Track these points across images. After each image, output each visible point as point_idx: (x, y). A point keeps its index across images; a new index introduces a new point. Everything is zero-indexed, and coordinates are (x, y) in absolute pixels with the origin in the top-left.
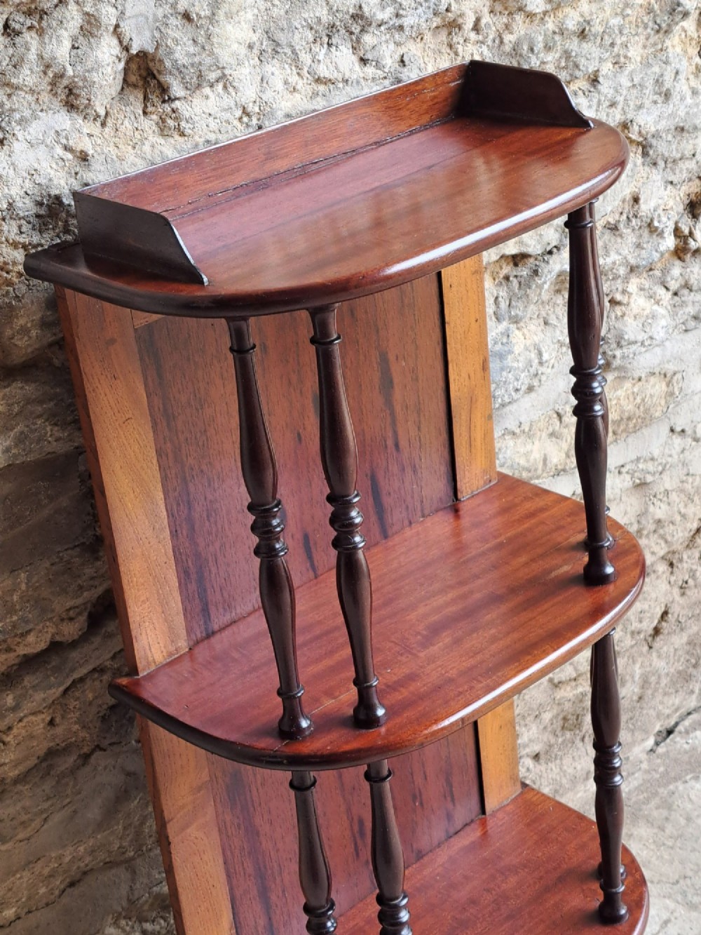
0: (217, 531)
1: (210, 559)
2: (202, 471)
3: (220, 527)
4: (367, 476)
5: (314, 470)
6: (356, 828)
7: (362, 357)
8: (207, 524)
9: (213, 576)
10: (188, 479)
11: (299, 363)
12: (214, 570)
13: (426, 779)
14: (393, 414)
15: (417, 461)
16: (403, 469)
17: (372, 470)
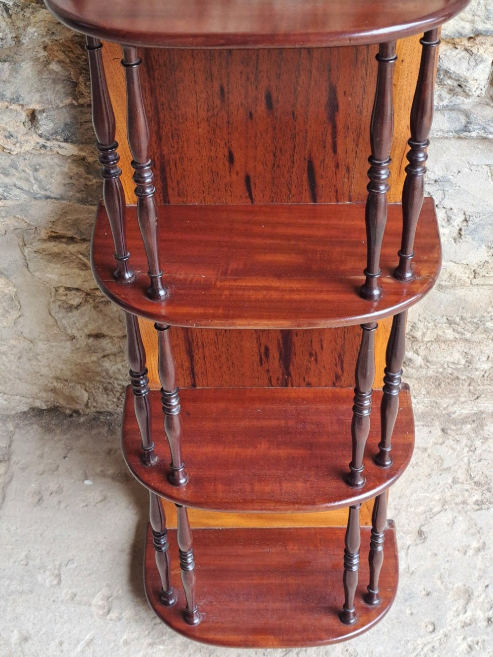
0: (178, 148)
1: (171, 162)
2: (170, 108)
3: (180, 146)
4: (305, 159)
5: (260, 140)
6: (263, 350)
7: (313, 83)
8: (171, 141)
9: (172, 172)
10: (160, 110)
11: (257, 68)
12: (173, 169)
13: (322, 349)
14: (334, 127)
15: (351, 165)
16: (337, 166)
17: (310, 157)
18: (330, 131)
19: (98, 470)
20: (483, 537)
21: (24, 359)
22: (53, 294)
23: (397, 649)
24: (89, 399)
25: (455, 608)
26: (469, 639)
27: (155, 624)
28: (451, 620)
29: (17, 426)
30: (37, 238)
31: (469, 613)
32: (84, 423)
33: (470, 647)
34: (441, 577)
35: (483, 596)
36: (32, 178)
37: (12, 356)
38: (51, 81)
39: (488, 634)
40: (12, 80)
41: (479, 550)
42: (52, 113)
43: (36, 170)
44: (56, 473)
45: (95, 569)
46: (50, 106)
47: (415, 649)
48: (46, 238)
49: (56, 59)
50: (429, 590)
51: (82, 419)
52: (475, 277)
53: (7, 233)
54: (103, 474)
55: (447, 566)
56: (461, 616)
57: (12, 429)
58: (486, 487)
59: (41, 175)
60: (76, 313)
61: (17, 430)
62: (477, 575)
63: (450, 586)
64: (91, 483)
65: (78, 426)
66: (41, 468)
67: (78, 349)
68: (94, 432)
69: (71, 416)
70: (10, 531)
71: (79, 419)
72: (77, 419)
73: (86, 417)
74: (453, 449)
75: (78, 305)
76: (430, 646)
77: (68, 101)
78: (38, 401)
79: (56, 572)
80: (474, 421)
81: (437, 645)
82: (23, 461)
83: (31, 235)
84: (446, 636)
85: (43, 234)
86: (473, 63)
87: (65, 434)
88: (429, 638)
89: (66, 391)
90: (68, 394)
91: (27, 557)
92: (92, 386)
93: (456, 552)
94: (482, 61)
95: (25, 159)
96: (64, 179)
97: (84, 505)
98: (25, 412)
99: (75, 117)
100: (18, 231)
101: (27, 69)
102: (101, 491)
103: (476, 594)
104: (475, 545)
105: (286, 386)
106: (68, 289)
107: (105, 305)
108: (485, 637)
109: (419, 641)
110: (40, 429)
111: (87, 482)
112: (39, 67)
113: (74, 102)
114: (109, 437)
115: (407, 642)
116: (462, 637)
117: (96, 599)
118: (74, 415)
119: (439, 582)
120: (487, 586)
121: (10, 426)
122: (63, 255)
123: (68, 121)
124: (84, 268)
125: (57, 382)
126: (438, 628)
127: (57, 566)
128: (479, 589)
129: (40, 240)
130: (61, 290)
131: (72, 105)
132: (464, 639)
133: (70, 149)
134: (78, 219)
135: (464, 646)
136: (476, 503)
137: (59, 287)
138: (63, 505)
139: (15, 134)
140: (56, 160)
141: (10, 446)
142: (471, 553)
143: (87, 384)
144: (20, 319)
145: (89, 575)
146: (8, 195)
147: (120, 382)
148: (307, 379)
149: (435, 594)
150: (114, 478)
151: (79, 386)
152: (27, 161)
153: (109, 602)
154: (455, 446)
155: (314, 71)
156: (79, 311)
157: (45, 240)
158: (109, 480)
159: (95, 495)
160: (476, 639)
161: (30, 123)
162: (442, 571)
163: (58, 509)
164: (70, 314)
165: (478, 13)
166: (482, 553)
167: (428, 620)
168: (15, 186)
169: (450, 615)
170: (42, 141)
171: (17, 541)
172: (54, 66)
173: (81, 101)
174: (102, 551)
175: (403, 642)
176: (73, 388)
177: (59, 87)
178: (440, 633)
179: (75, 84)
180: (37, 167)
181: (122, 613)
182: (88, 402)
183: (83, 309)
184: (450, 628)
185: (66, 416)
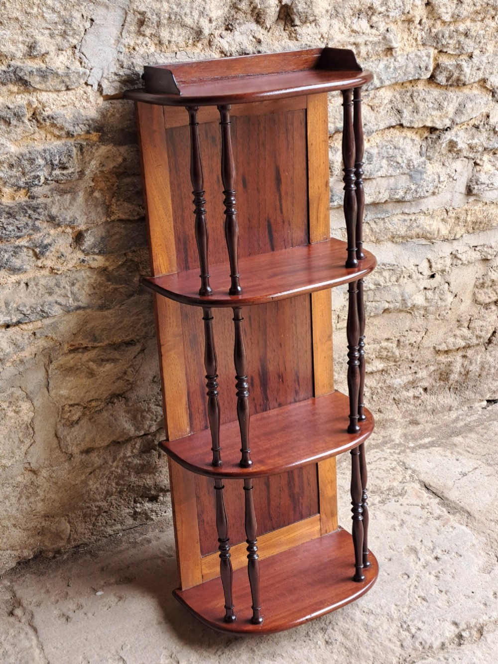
4: (266, 220)
7: (267, 166)
13: (285, 370)
14: (280, 195)
15: (291, 220)
16: (284, 222)
17: (268, 217)
18: (278, 198)
19: (102, 583)
20: (399, 517)
21: (23, 500)
22: (60, 413)
23: (394, 596)
24: (71, 531)
25: (412, 561)
26: (433, 572)
27: (219, 656)
28: (415, 568)
29: (12, 581)
30: (61, 353)
31: (422, 560)
32: (68, 559)
33: (436, 576)
34: (391, 548)
35: (423, 547)
36: (69, 292)
37: (14, 499)
38: (93, 206)
39: (441, 565)
40: (71, 207)
41: (401, 525)
42: (94, 230)
43: (73, 284)
44: (68, 598)
45: (147, 642)
46: (92, 225)
47: (405, 592)
48: (67, 352)
49: (99, 188)
50: (389, 557)
51: (65, 557)
52: (338, 322)
53: (37, 356)
54: (108, 584)
55: (389, 540)
56: (419, 563)
57: (9, 584)
58: (379, 492)
59: (75, 289)
60: (77, 427)
61: (14, 583)
62: (411, 538)
63: (400, 550)
64: (103, 593)
65: (64, 562)
66: (53, 599)
67: (74, 468)
68: (80, 561)
69: (54, 557)
70: (57, 648)
71: (63, 558)
72: (61, 558)
73: (68, 554)
74: (344, 479)
75: (78, 421)
76: (413, 587)
77: (104, 220)
78: (26, 550)
79: (117, 657)
80: (345, 459)
81: (416, 584)
82: (34, 600)
83: (56, 351)
84: (418, 577)
85: (66, 348)
86: (334, 152)
87: (57, 572)
88: (409, 582)
89: (53, 528)
90: (54, 530)
91: (85, 658)
92: (74, 515)
93: (389, 531)
94: (338, 150)
95: (66, 276)
96: (90, 290)
97: (107, 608)
98: (12, 569)
99: (108, 231)
100: (46, 351)
101: (81, 197)
102: (115, 595)
103: (418, 548)
104: (397, 523)
105: (266, 410)
106: (71, 406)
107: (99, 414)
108: (442, 567)
109: (405, 586)
110: (33, 576)
111: (99, 593)
112: (87, 196)
113: (108, 219)
114: (95, 560)
115: (398, 590)
116: (428, 573)
117: (162, 660)
118: (57, 555)
119: (391, 551)
120: (422, 541)
121: (7, 583)
122: (76, 368)
123: (104, 234)
124: (90, 376)
125: (46, 520)
126: (410, 575)
127: (115, 654)
128: (418, 545)
129: (62, 354)
130: (67, 408)
131: (106, 222)
132: (430, 573)
133: (99, 261)
134: (93, 327)
135: (433, 578)
136: (379, 502)
137: (64, 406)
138: (90, 615)
139: (65, 254)
140: (88, 273)
141: (15, 596)
142: (398, 528)
143: (70, 515)
144: (31, 448)
145: (145, 648)
146: (51, 311)
147: (97, 504)
148: (278, 400)
149: (394, 558)
150: (118, 583)
151: (63, 519)
152: (67, 279)
153: (174, 658)
154: (344, 476)
155: (267, 158)
156: (79, 425)
157: (66, 354)
158: (115, 586)
159: (112, 599)
160: (437, 571)
161: (75, 243)
162: (389, 544)
163: (88, 618)
164: (73, 429)
165: (337, 117)
166: (404, 526)
167: (401, 573)
168: (56, 302)
169: (412, 565)
170: (82, 256)
171: (68, 651)
172: (97, 194)
173: (113, 218)
174: (144, 630)
175: (395, 591)
176: (59, 522)
177: (99, 209)
178: (413, 577)
179: (108, 207)
180: (75, 281)
181: (189, 660)
182: (70, 534)
183: (82, 422)
184: (417, 572)
185: (50, 559)
